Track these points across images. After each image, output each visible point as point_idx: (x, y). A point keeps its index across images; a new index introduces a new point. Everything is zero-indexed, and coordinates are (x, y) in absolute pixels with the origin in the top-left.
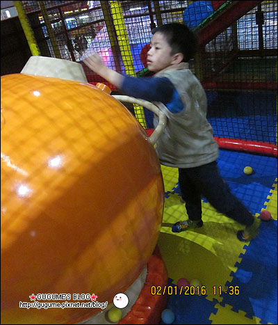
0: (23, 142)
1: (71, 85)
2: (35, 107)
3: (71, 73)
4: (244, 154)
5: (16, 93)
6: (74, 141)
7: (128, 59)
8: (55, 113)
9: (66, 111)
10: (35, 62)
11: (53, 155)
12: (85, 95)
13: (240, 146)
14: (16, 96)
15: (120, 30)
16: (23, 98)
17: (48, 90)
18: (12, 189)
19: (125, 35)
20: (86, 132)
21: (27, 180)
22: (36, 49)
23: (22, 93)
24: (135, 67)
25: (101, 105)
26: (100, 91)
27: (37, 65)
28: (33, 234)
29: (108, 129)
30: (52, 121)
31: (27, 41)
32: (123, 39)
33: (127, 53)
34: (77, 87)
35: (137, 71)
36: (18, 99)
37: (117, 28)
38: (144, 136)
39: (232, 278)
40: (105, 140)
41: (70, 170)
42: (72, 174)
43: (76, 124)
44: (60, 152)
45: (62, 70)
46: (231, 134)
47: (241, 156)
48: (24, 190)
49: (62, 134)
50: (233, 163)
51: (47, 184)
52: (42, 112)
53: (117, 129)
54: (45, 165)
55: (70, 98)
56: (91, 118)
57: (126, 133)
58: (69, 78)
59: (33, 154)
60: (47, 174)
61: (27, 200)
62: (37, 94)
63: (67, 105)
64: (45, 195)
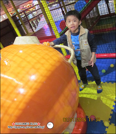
0: (19, 73)
1: (34, 46)
3: (33, 41)
4: (109, 59)
5: (13, 53)
6: (38, 69)
7: (55, 28)
8: (29, 59)
9: (33, 57)
11: (31, 75)
13: (107, 56)
14: (13, 55)
15: (50, 18)
16: (16, 55)
17: (25, 50)
18: (17, 92)
19: (52, 19)
20: (42, 64)
21: (23, 87)
22: (18, 30)
23: (15, 53)
24: (59, 31)
25: (47, 52)
26: (45, 46)
27: (19, 40)
29: (51, 61)
30: (29, 62)
31: (13, 28)
32: (52, 21)
33: (54, 26)
34: (36, 46)
35: (59, 33)
37: (48, 17)
38: (66, 61)
39: (112, 112)
40: (51, 66)
41: (39, 81)
42: (40, 82)
43: (38, 62)
44: (34, 74)
46: (102, 52)
47: (108, 60)
49: (33, 67)
50: (105, 64)
51: (31, 88)
52: (24, 59)
53: (55, 61)
54: (29, 81)
55: (34, 52)
56: (44, 58)
57: (58, 61)
58: (33, 43)
59: (24, 77)
60: (30, 84)
61: (24, 95)
62: (21, 52)
63: (34, 54)
64: (31, 92)
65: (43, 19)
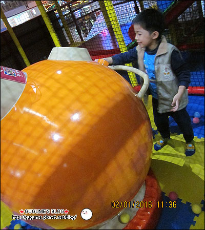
0: (53, 107)
1: (80, 64)
2: (59, 83)
3: (81, 56)
5: (46, 74)
6: (86, 103)
7: (120, 36)
8: (72, 85)
9: (79, 83)
10: (56, 52)
11: (73, 113)
12: (91, 71)
14: (46, 77)
15: (112, 17)
16: (51, 77)
17: (66, 70)
18: (49, 137)
19: (116, 20)
20: (93, 96)
21: (59, 131)
22: (56, 37)
24: (126, 42)
26: (100, 66)
27: (58, 53)
28: (65, 165)
29: (108, 92)
30: (71, 91)
31: (49, 32)
32: (115, 23)
34: (85, 65)
35: (127, 44)
36: (47, 79)
37: (110, 16)
38: (134, 93)
41: (85, 122)
43: (87, 91)
44: (77, 111)
45: (74, 55)
48: (57, 137)
49: (78, 99)
51: (71, 133)
52: (64, 86)
54: (69, 121)
55: (81, 74)
56: (97, 86)
58: (79, 60)
59: (61, 114)
60: (71, 126)
61: (60, 144)
62: (59, 72)
63: (80, 78)
64: (70, 139)
65: (101, 18)
